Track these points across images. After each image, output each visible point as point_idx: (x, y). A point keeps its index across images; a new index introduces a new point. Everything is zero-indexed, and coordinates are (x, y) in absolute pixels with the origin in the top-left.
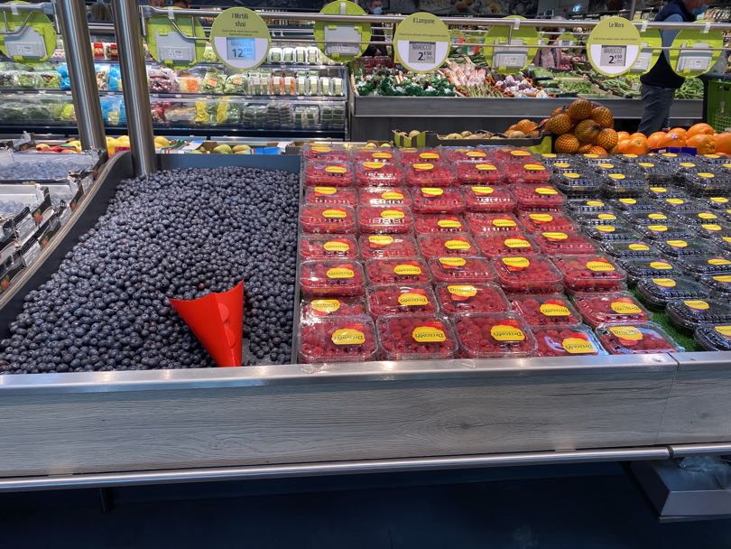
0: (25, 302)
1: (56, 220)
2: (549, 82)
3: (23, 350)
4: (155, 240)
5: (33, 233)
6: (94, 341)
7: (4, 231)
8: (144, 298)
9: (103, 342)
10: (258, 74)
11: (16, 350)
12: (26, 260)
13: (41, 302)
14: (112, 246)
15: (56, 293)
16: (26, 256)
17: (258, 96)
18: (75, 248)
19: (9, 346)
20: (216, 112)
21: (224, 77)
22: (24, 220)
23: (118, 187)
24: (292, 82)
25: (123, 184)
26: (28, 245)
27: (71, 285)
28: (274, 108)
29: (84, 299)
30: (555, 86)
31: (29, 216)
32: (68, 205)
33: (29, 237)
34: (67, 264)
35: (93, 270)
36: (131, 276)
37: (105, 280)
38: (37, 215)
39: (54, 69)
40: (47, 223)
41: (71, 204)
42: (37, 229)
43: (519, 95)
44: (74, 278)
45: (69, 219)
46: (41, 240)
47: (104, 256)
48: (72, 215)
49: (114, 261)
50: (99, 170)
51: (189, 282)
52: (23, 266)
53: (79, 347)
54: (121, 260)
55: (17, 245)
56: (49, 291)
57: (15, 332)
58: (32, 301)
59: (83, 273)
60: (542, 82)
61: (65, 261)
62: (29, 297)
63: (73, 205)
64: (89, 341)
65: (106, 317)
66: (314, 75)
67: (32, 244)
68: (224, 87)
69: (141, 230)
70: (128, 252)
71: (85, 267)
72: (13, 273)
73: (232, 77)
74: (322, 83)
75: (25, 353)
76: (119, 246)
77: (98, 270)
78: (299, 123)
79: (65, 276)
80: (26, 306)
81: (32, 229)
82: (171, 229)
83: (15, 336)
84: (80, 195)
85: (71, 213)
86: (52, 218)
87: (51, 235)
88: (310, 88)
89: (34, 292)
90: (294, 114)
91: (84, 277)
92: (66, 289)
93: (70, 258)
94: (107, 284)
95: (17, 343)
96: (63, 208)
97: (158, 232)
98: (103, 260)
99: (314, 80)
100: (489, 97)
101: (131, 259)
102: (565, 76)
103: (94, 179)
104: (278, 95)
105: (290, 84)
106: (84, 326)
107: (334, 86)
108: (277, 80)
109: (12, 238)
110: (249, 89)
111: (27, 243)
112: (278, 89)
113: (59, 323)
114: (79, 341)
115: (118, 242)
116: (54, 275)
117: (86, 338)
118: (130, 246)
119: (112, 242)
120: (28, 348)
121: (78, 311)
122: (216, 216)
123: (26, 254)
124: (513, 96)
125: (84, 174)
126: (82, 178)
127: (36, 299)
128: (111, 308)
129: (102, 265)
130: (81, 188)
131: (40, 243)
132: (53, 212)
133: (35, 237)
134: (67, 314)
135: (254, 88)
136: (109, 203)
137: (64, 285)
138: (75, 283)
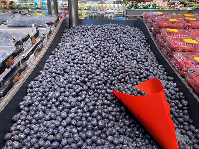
0: (28, 88)
1: (41, 43)
2: (190, 5)
3: (27, 124)
4: (92, 54)
5: (31, 49)
6: (74, 122)
7: (16, 47)
8: (97, 89)
9: (79, 123)
10: (94, 3)
11: (23, 123)
12: (28, 64)
13: (37, 89)
14: (73, 57)
15: (44, 83)
16: (28, 61)
17: (94, 10)
18: (50, 57)
19: (19, 119)
20: (82, 15)
21: (84, 4)
22: (27, 42)
23: (64, 31)
24: (105, 6)
25: (66, 30)
26: (29, 56)
27: (52, 78)
28: (100, 14)
29: (63, 90)
30: (192, 6)
31: (29, 39)
32: (46, 37)
33: (29, 51)
34: (47, 66)
35: (64, 70)
36: (88, 75)
37: (73, 77)
38: (33, 39)
39: (33, 2)
40: (37, 45)
41: (47, 36)
42: (33, 47)
43: (181, 9)
44: (54, 75)
45: (47, 43)
46: (35, 53)
47: (69, 62)
48: (48, 42)
49: (75, 65)
50: (57, 23)
51: (116, 78)
52: (26, 67)
53: (65, 127)
54: (79, 65)
55: (23, 55)
56: (41, 82)
57: (22, 109)
58: (32, 88)
59: (59, 72)
60: (187, 5)
61: (46, 64)
62: (30, 85)
63: (48, 36)
64: (71, 122)
65: (78, 103)
66: (112, 3)
67: (31, 55)
68: (84, 8)
69: (84, 49)
70: (82, 61)
71: (59, 68)
72: (21, 71)
73: (86, 4)
74: (115, 6)
75: (29, 126)
76: (77, 57)
77: (67, 70)
78: (107, 18)
79: (49, 73)
80: (28, 90)
81: (31, 47)
82: (98, 49)
83: (22, 112)
84: (50, 33)
85: (47, 41)
86: (40, 42)
87: (39, 50)
88: (111, 7)
89: (32, 82)
90: (106, 16)
91: (60, 74)
92: (50, 81)
93: (49, 63)
94: (74, 79)
95: (23, 117)
96: (44, 38)
97: (93, 50)
98: (69, 64)
99: (112, 5)
100: (171, 9)
101: (84, 64)
102: (194, 3)
103: (55, 27)
104: (101, 10)
105: (104, 6)
106: (66, 110)
107: (119, 7)
108: (100, 5)
109: (21, 51)
110: (92, 8)
111: (28, 54)
112: (101, 8)
113: (49, 105)
114: (64, 123)
115: (76, 55)
116: (42, 71)
117: (69, 120)
118: (83, 57)
119: (72, 55)
120: (30, 123)
121: (61, 98)
122: (116, 43)
123: (28, 60)
124: (179, 9)
125: (52, 23)
126: (51, 25)
127: (34, 86)
128: (80, 96)
129: (69, 68)
130: (51, 30)
131: (35, 55)
132: (40, 39)
133: (32, 51)
134: (54, 100)
135: (93, 8)
136: (61, 38)
137: (49, 79)
138: (54, 77)
